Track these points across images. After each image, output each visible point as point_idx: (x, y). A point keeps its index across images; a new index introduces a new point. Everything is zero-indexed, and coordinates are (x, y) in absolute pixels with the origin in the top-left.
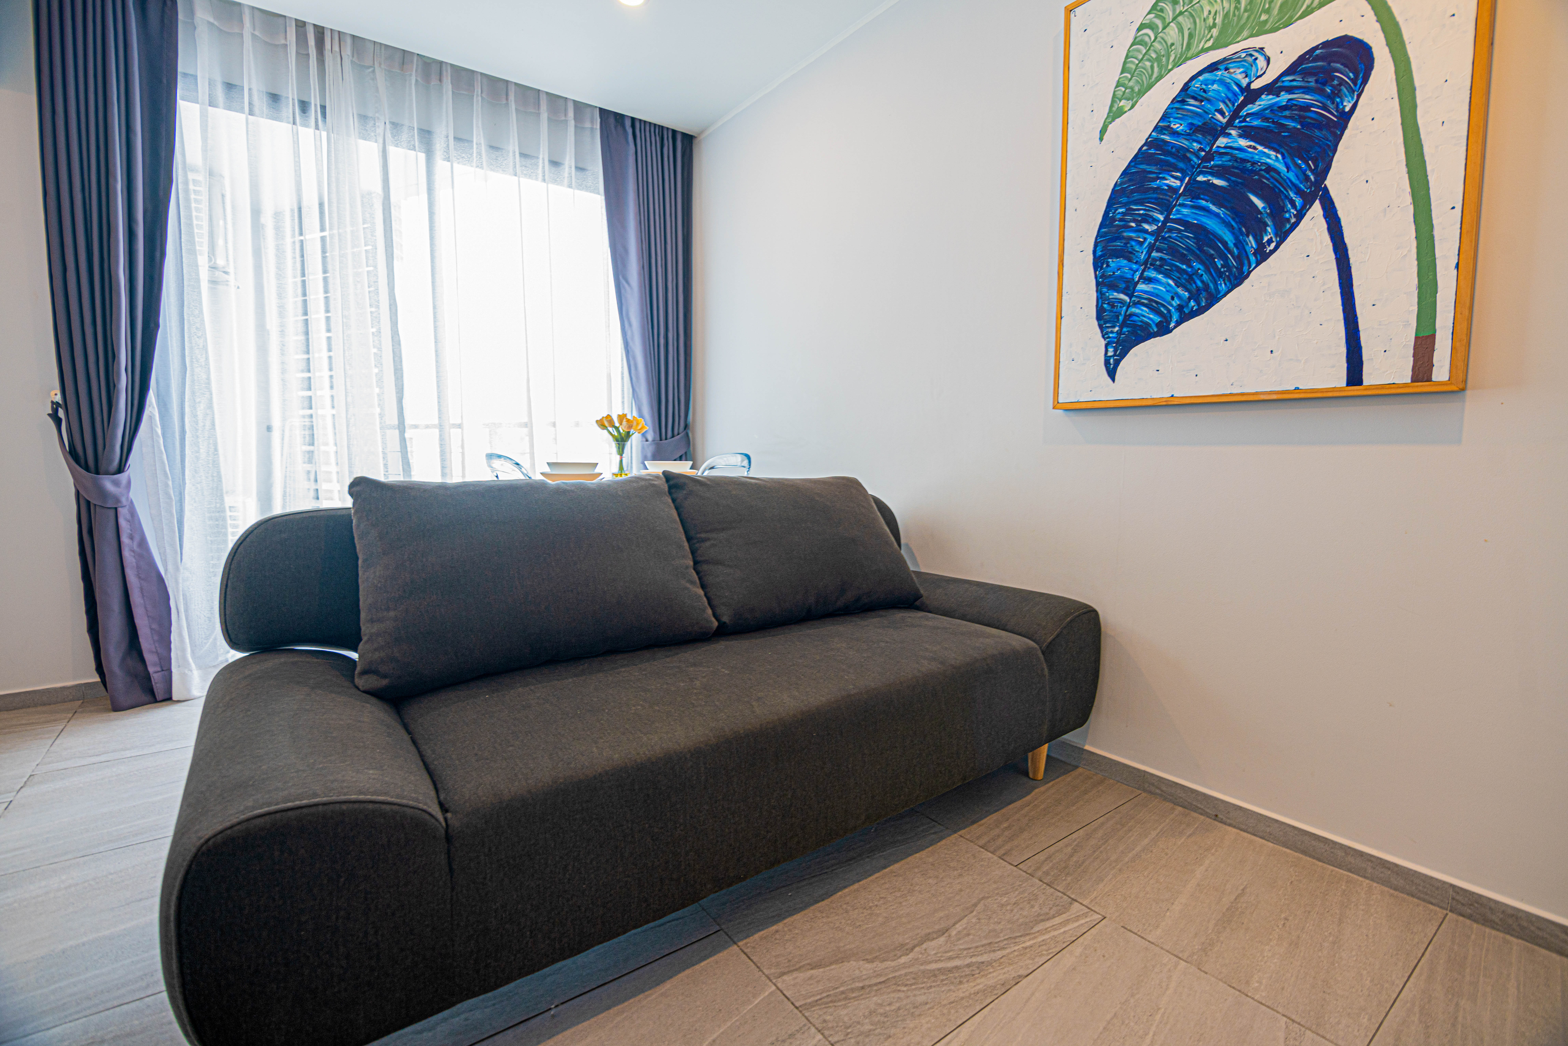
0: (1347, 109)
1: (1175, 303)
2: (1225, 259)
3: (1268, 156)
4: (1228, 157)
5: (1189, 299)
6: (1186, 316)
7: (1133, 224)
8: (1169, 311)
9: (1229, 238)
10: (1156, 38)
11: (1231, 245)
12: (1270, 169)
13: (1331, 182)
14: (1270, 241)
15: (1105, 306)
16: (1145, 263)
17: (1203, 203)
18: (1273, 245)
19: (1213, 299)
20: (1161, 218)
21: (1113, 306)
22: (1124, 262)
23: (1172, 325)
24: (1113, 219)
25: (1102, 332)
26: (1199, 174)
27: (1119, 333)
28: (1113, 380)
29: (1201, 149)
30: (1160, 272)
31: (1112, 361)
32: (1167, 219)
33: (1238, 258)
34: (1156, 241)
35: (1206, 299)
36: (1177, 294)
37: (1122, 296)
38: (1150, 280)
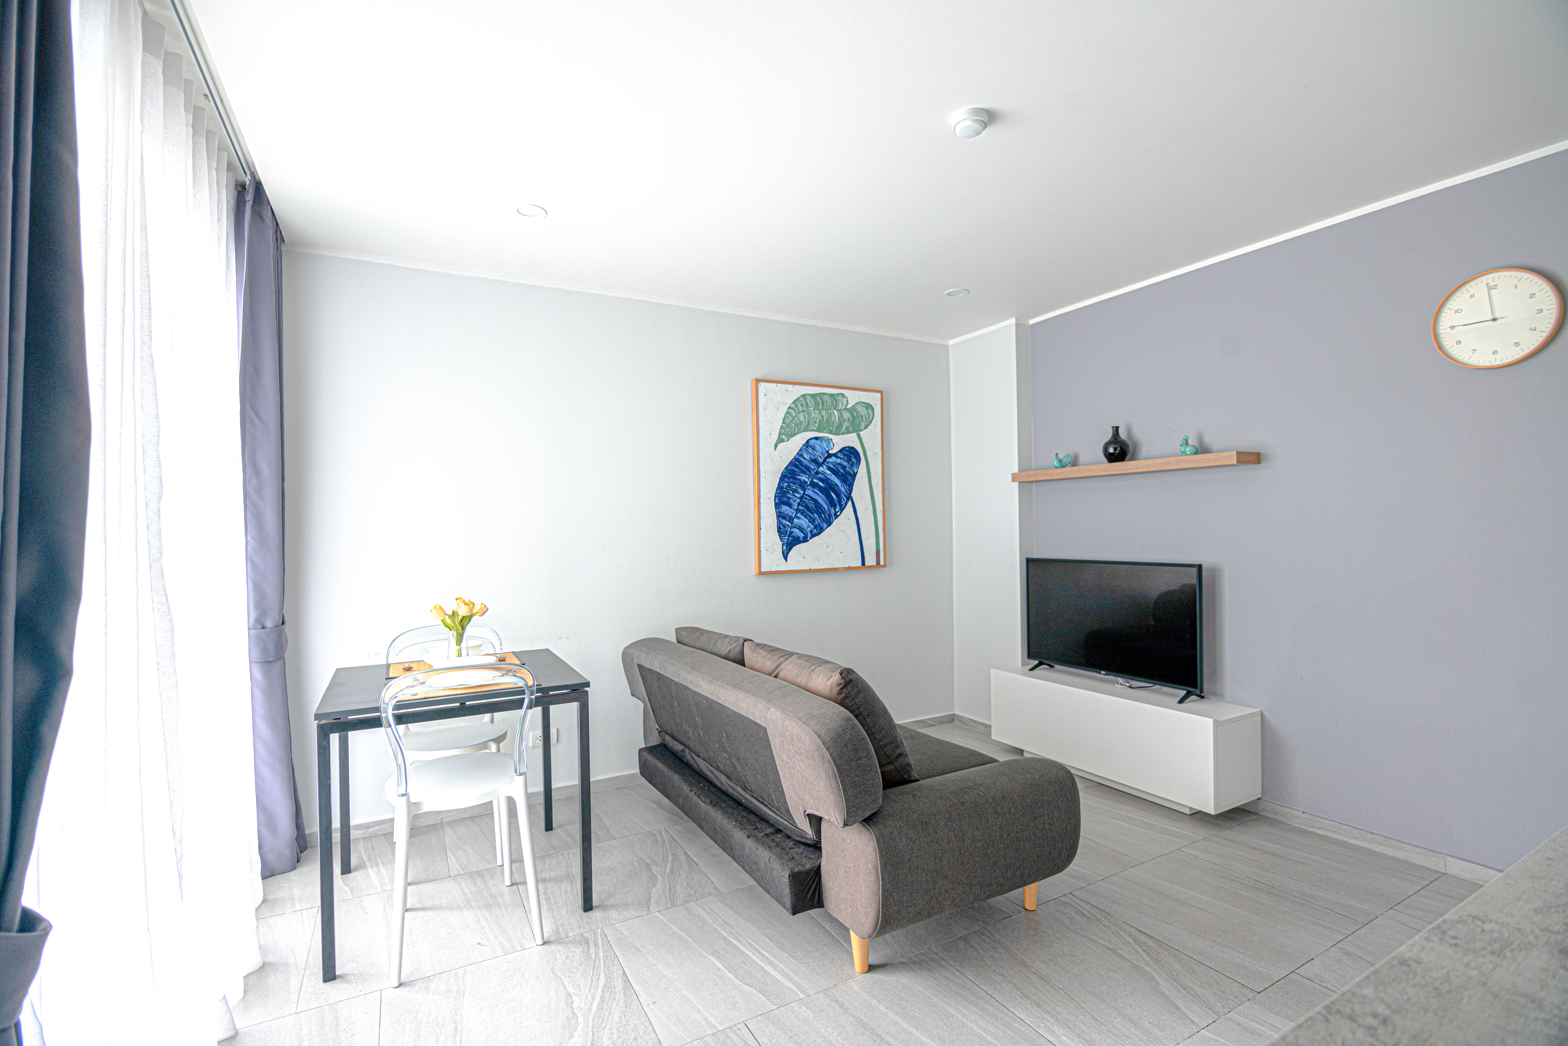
0: (856, 472)
1: (809, 529)
2: (825, 515)
3: (836, 480)
4: (823, 476)
5: (814, 528)
6: (813, 536)
7: (791, 492)
8: (807, 532)
9: (825, 507)
10: (796, 416)
11: (826, 510)
12: (836, 485)
13: (853, 495)
14: (838, 511)
15: (781, 526)
16: (797, 510)
17: (816, 491)
18: (839, 513)
19: (822, 530)
20: (802, 492)
21: (784, 527)
22: (788, 508)
23: (808, 539)
24: (782, 488)
25: (780, 538)
26: (814, 478)
27: (788, 540)
28: (787, 561)
29: (814, 469)
30: (803, 516)
31: (785, 552)
32: (804, 494)
33: (829, 515)
34: (800, 501)
35: (820, 530)
36: (809, 525)
37: (788, 523)
38: (799, 518)
